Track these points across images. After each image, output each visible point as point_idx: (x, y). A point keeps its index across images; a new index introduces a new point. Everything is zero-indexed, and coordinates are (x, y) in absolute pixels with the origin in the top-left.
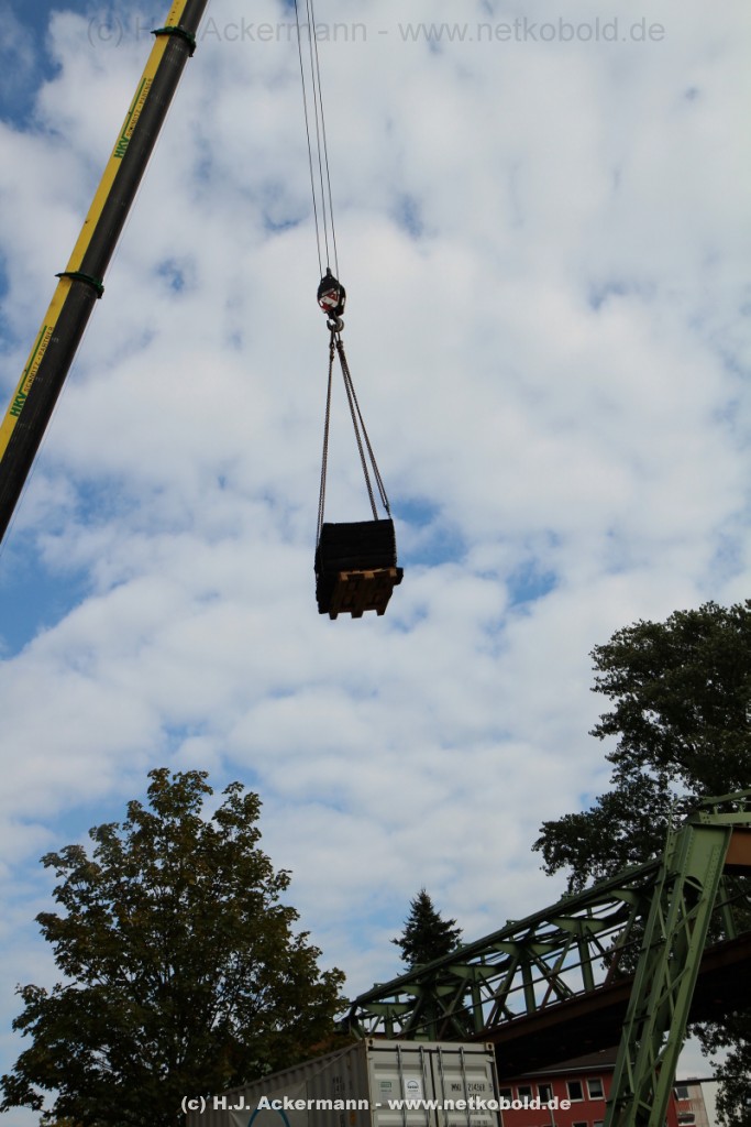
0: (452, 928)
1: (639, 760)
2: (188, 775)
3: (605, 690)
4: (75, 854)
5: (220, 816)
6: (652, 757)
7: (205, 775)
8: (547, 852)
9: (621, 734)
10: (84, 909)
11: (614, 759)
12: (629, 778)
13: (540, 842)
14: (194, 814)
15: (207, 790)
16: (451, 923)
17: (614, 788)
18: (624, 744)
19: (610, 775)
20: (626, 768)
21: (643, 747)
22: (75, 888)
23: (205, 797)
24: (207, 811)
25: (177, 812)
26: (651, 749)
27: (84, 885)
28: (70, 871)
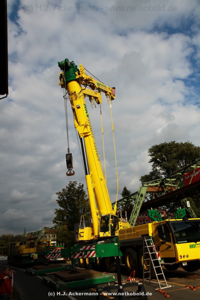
0: (130, 192)
1: (156, 166)
2: (74, 182)
3: (150, 155)
4: (60, 193)
5: (78, 187)
6: (158, 166)
7: (77, 182)
8: (141, 181)
9: (154, 162)
10: (62, 200)
11: (152, 166)
12: (154, 169)
13: (140, 179)
14: (75, 187)
15: (77, 184)
16: (129, 191)
17: (152, 171)
18: (154, 163)
19: (152, 169)
20: (154, 168)
21: (157, 164)
22: (60, 197)
23: (76, 185)
24: (77, 186)
25: (73, 187)
26: (158, 164)
27: (61, 197)
28: (60, 195)
